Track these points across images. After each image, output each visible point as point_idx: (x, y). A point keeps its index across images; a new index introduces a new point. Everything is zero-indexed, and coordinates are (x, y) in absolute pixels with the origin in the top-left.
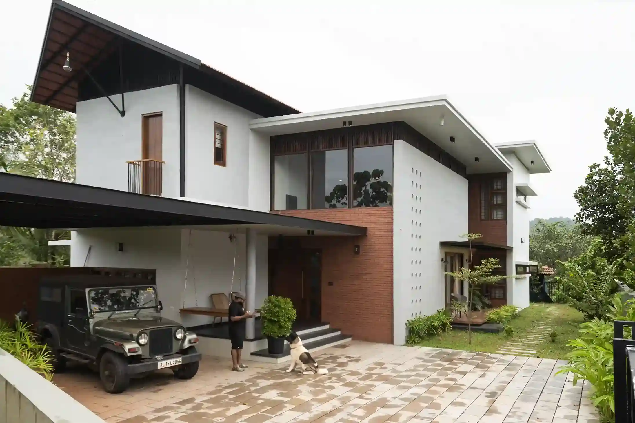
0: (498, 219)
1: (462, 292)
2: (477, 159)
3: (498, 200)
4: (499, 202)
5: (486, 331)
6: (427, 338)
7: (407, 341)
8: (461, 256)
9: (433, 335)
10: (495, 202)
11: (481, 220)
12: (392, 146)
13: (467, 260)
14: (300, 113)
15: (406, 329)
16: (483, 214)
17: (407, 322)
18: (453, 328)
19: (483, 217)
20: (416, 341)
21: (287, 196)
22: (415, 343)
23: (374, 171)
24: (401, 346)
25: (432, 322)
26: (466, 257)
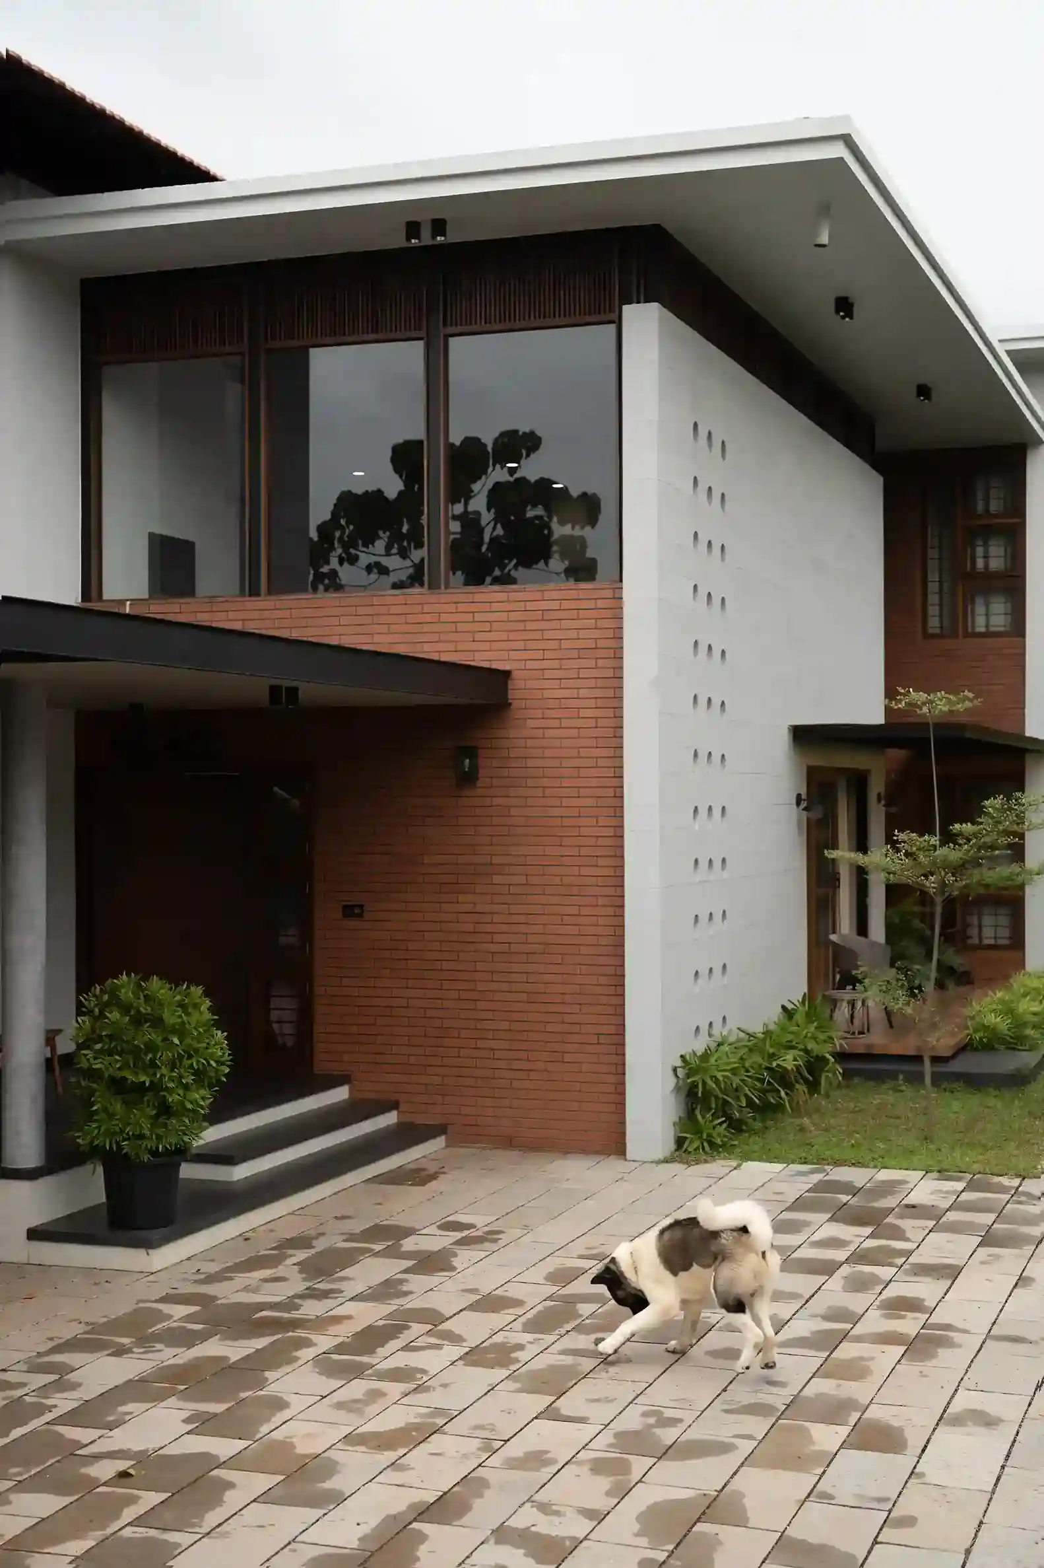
0: (992, 629)
1: (862, 927)
2: (924, 391)
3: (993, 557)
4: (996, 564)
5: (975, 1082)
6: (758, 1125)
7: (680, 1142)
8: (859, 783)
9: (779, 1108)
10: (980, 564)
11: (927, 636)
12: (613, 327)
13: (879, 801)
14: (214, 179)
15: (677, 1088)
16: (933, 610)
17: (679, 1063)
18: (847, 1075)
19: (934, 623)
20: (719, 1141)
21: (152, 537)
22: (714, 1148)
23: (502, 435)
24: (659, 1162)
25: (772, 1056)
26: (877, 786)
